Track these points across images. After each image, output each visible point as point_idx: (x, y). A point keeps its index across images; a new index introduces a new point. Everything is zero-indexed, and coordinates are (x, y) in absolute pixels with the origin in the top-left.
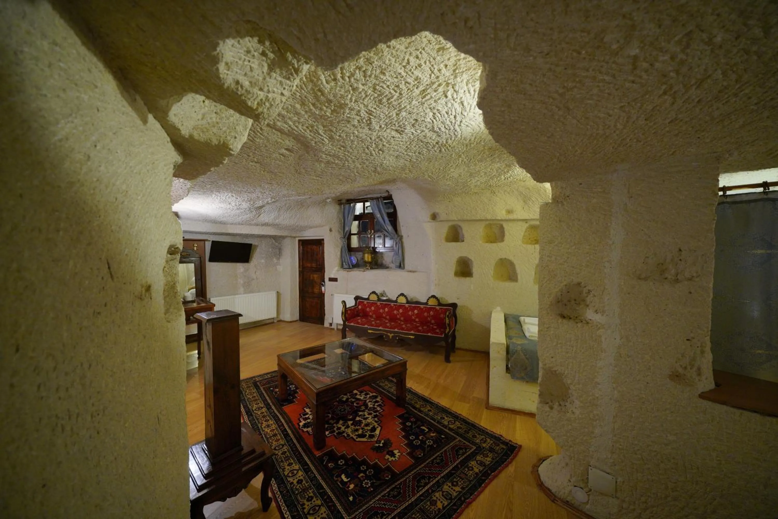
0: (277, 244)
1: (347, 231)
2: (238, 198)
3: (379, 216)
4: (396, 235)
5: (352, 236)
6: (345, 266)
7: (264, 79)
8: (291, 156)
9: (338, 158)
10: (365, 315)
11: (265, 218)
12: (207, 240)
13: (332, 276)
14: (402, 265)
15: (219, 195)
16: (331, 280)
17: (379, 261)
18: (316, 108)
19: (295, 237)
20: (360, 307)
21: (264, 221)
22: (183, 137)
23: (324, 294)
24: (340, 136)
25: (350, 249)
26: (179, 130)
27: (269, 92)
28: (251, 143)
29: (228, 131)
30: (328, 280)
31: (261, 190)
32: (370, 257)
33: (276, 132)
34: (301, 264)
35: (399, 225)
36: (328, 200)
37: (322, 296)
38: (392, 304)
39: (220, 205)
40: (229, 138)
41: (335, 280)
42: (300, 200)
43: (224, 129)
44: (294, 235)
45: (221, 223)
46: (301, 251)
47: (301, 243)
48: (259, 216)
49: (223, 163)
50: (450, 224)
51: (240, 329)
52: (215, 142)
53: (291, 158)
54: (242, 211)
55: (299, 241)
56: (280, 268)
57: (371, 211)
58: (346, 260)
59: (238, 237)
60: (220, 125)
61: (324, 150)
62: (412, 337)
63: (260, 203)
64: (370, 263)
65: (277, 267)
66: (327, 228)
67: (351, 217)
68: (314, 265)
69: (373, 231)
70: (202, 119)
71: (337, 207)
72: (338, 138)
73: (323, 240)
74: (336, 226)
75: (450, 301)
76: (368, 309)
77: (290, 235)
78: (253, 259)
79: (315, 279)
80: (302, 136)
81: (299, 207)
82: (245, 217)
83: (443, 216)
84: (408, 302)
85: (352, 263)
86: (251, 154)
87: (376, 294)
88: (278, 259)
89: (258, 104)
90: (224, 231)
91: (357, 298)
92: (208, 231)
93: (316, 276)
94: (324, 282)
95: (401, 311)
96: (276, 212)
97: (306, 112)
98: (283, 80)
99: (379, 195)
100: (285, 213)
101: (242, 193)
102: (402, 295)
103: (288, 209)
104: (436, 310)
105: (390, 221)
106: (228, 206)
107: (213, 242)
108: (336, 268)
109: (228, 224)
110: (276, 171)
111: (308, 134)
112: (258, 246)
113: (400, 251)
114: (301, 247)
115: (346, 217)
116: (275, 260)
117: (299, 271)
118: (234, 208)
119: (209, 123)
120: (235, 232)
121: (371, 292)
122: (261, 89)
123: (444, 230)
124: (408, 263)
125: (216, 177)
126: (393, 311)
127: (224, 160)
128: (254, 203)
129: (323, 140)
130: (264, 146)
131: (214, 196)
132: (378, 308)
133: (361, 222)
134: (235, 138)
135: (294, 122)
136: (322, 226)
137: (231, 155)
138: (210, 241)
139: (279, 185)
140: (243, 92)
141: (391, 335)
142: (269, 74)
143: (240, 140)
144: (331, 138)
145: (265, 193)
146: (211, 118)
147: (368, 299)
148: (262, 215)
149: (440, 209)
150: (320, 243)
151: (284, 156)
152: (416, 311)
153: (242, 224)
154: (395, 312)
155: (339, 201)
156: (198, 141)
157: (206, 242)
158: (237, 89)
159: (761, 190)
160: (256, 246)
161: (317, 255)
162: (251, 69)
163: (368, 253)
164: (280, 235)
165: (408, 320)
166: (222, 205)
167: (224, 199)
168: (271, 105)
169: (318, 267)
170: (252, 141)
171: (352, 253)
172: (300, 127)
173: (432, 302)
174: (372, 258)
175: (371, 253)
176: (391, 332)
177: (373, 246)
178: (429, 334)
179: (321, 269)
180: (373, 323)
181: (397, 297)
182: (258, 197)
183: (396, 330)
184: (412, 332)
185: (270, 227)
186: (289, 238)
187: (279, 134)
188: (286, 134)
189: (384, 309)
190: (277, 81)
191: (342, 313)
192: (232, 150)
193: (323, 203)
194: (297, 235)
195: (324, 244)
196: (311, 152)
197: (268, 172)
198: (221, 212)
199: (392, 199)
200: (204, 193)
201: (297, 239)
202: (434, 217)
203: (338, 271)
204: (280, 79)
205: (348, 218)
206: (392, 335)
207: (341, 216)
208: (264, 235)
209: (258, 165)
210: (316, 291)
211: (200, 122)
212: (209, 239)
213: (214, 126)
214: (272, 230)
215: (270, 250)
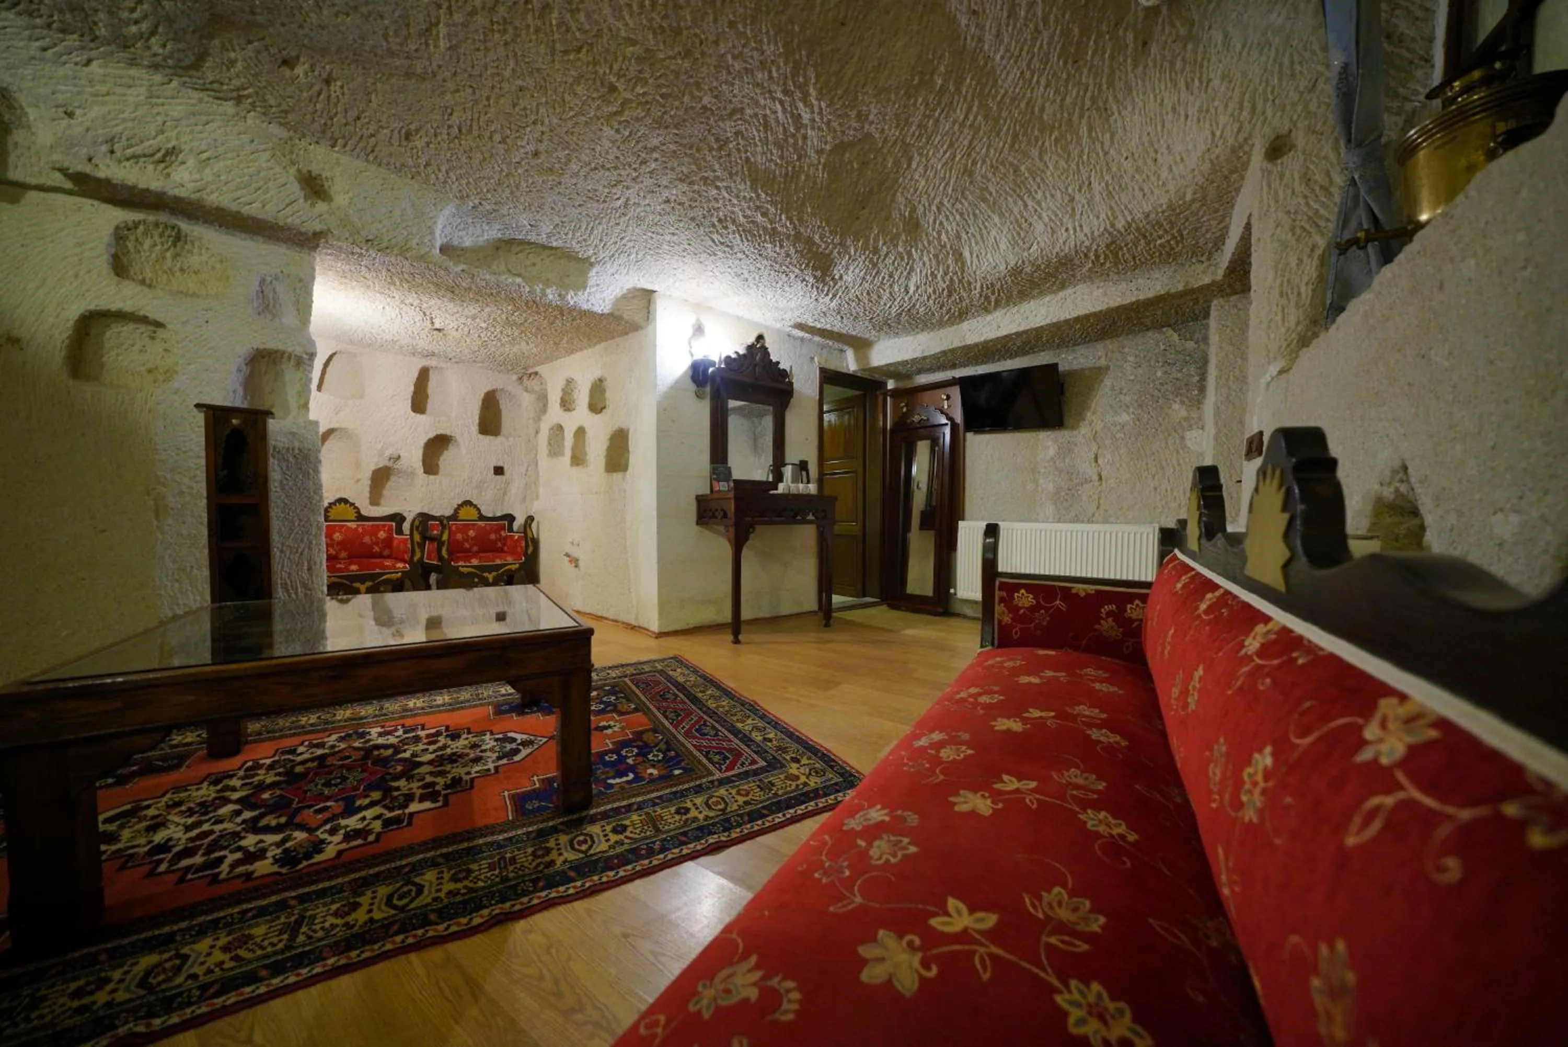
0: (1190, 345)
116: (1178, 410)
160: (1101, 371)
214: (1098, 293)
215: (1159, 374)
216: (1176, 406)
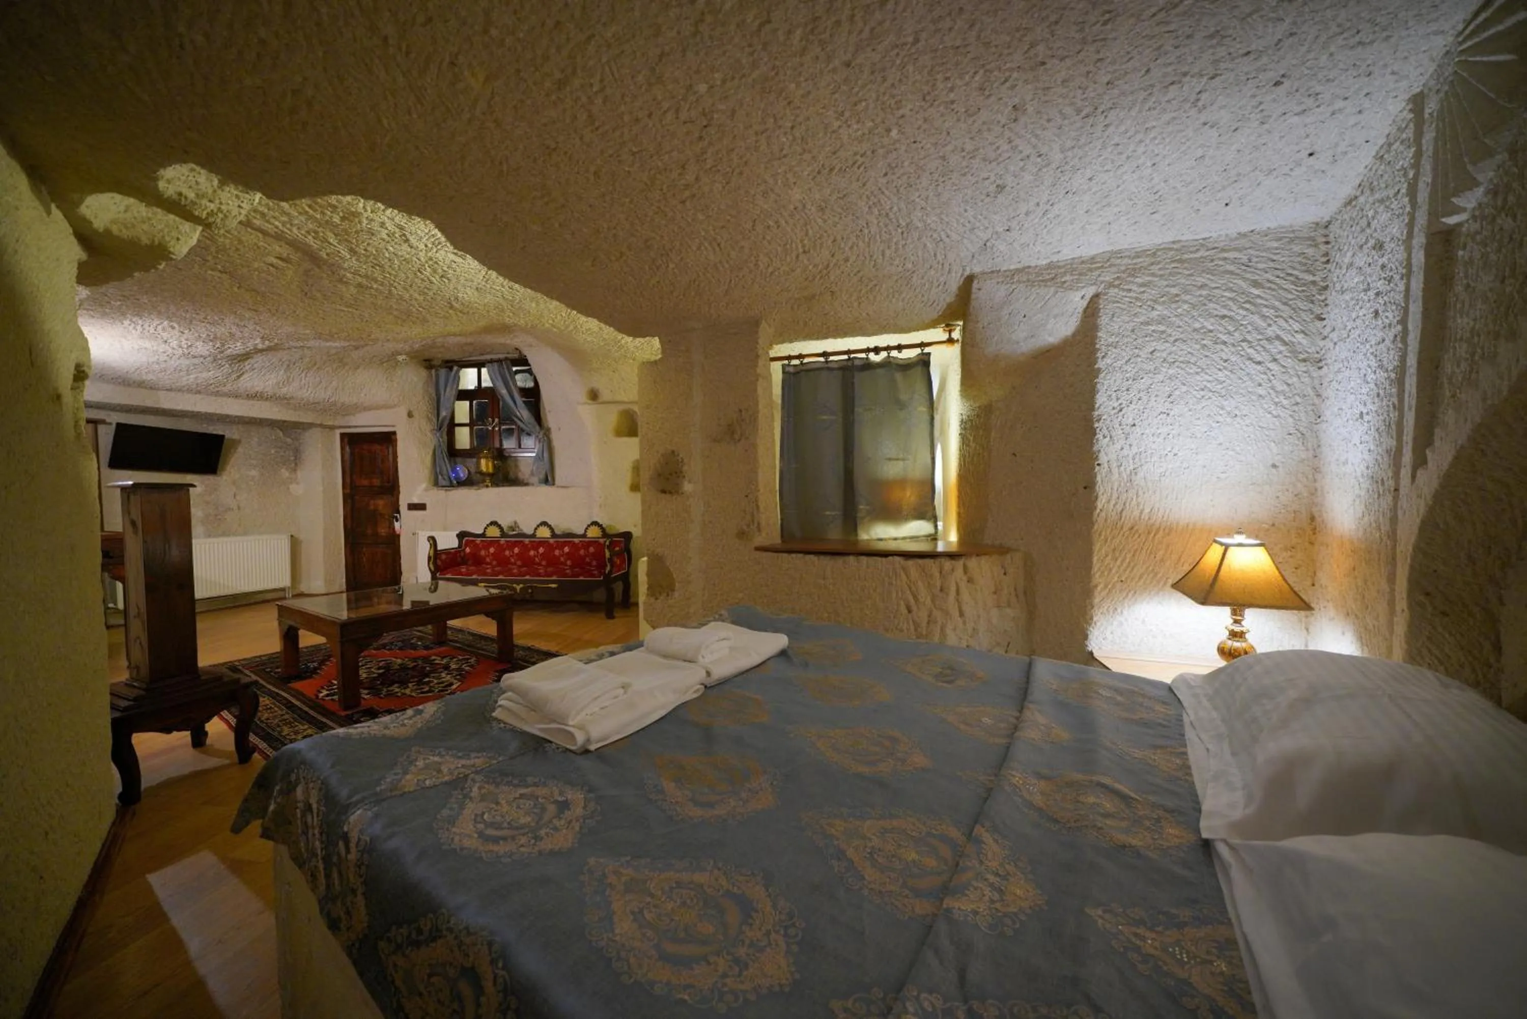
0: (289, 440)
1: (445, 418)
2: (186, 332)
3: (504, 392)
4: (538, 427)
5: (457, 429)
6: (442, 482)
7: (215, 191)
8: (289, 268)
9: (376, 281)
10: (477, 561)
11: (253, 380)
12: (103, 422)
13: (415, 500)
14: (550, 479)
15: (140, 322)
16: (413, 507)
17: (512, 475)
18: (315, 211)
19: (332, 428)
20: (468, 550)
21: (253, 387)
22: (96, 232)
23: (399, 536)
24: (365, 250)
25: (453, 453)
26: (91, 223)
27: (221, 203)
28: (208, 242)
29: (166, 230)
30: (406, 507)
31: (237, 321)
32: (490, 464)
33: (253, 232)
34: (348, 481)
35: (544, 409)
36: (400, 358)
37: (394, 540)
38: (527, 541)
39: (141, 342)
40: (167, 239)
41: (421, 507)
42: (333, 351)
43: (160, 227)
44: (330, 423)
45: (141, 385)
46: (347, 456)
47: (346, 440)
48: (239, 377)
49: (157, 269)
50: (622, 407)
51: (197, 611)
52: (145, 240)
53: (290, 273)
54: (196, 361)
55: (343, 435)
56: (297, 489)
57: (491, 385)
58: (445, 472)
59: (186, 420)
60: (153, 221)
61: (346, 265)
62: (554, 586)
63: (238, 348)
64: (491, 475)
65: (291, 487)
66: (403, 411)
67: (451, 393)
68: (377, 482)
69: (497, 420)
70: (126, 211)
71: (424, 373)
72: (363, 252)
73: (394, 433)
74: (422, 407)
75: (623, 529)
76: (483, 553)
77: (319, 422)
78: (228, 468)
79: (380, 508)
80: (300, 242)
81: (335, 366)
82: (205, 375)
83: (605, 395)
84: (554, 535)
85: (457, 478)
86: (209, 258)
87: (499, 526)
88: (295, 470)
89: (208, 214)
90: (149, 403)
91: (461, 535)
92: (106, 401)
93: (381, 503)
94: (399, 512)
95: (541, 550)
96: (282, 372)
97: (300, 213)
98: (240, 194)
99: (501, 356)
100: (303, 375)
101: (194, 322)
102: (544, 524)
103: (309, 369)
104: (600, 544)
105: (524, 402)
106: (162, 347)
107: (119, 425)
108: (424, 486)
109: (158, 389)
110: (263, 289)
111: (310, 240)
112: (239, 442)
113: (546, 455)
114: (347, 449)
115: (442, 393)
116: (285, 473)
117: (344, 495)
118: (176, 352)
119: (135, 218)
120: (180, 407)
121: (488, 522)
122: (210, 201)
123: (612, 417)
124: (560, 474)
125: (135, 288)
126: (529, 551)
127: (160, 264)
128: (223, 345)
129: (339, 252)
130: (234, 248)
131: (127, 322)
132: (500, 548)
133: (474, 402)
134: (178, 239)
135: (284, 224)
136: (395, 406)
137: (172, 259)
138: (110, 424)
139: (274, 315)
140: (188, 202)
141: (518, 587)
142: (219, 187)
143: (186, 242)
144: (352, 251)
145: (244, 326)
146: (138, 212)
147: (483, 535)
148: (245, 376)
149: (601, 383)
150: (388, 439)
151: (277, 268)
152: (566, 549)
153: (199, 392)
154: (532, 553)
155: (425, 360)
156: (118, 237)
157: (101, 429)
158: (180, 200)
159: (822, 359)
160: (235, 443)
161: (383, 461)
162: (197, 183)
163: (486, 457)
164: (293, 419)
165: (553, 562)
166: (147, 344)
167: (152, 331)
168: (226, 216)
169: (386, 484)
170: (209, 239)
171: (459, 460)
172: (295, 230)
173: (594, 532)
174: (494, 466)
175: (494, 458)
176: (518, 583)
177: (497, 445)
178: (581, 578)
179: (391, 487)
180: (489, 571)
181: (536, 529)
182: (232, 335)
183: (527, 577)
184: (554, 578)
185: (267, 403)
186: (319, 429)
187: (260, 235)
188: (272, 236)
189: (512, 549)
190: (232, 194)
191: (429, 558)
192: (173, 254)
193: (389, 361)
194: (337, 423)
195: (396, 440)
196: (325, 267)
197: (247, 290)
198: (144, 359)
199: (529, 365)
200: (104, 315)
201: (338, 432)
202: (594, 396)
203: (426, 490)
204: (236, 192)
205: (445, 391)
206: (521, 586)
207: (432, 391)
208: (255, 419)
209: (224, 276)
210: (383, 531)
211: (121, 215)
212: (108, 420)
213: (144, 222)
214: (276, 409)
215: (273, 452)
216: (283, 470)
